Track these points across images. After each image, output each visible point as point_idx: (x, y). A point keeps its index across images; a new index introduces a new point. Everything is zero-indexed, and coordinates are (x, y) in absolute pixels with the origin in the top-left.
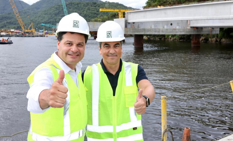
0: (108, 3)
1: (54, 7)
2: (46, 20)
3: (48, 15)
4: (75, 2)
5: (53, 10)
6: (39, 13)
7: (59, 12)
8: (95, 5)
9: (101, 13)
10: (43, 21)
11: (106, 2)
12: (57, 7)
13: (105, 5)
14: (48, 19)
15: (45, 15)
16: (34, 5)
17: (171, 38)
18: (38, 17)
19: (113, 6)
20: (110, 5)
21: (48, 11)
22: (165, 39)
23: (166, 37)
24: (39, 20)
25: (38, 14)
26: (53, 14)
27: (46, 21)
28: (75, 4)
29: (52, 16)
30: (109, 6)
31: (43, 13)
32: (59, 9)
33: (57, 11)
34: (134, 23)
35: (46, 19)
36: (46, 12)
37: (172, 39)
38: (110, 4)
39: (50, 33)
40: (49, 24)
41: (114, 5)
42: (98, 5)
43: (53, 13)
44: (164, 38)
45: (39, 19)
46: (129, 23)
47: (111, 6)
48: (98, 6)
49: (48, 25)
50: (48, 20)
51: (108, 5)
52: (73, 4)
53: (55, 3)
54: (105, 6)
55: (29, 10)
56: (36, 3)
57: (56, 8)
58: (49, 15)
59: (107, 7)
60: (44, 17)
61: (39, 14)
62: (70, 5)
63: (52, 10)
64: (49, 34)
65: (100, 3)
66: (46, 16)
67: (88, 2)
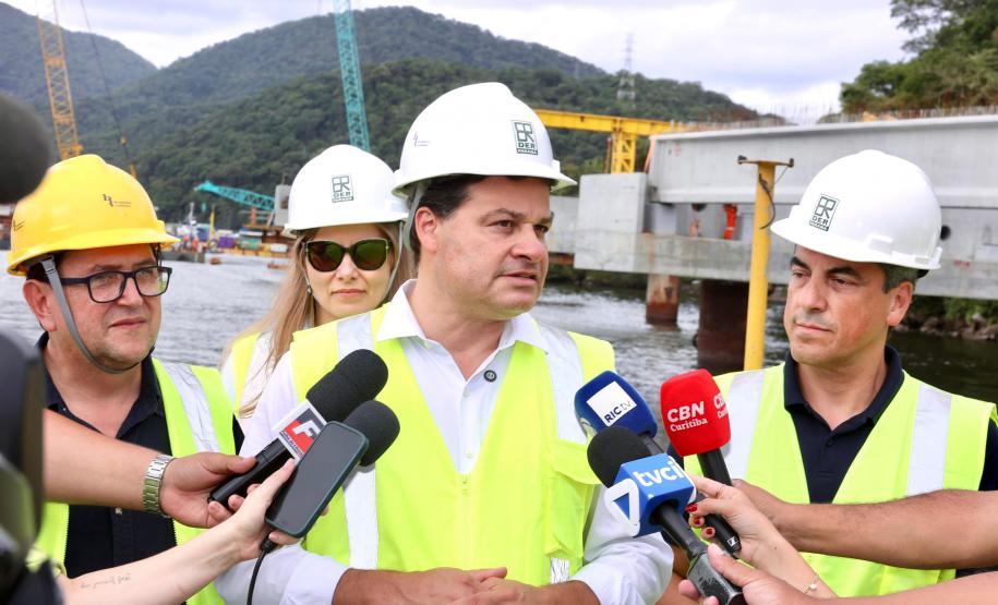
0: (632, 83)
1: (297, 88)
2: (244, 164)
3: (256, 131)
4: (427, 66)
5: (291, 103)
6: (206, 116)
7: (327, 118)
8: (551, 92)
9: (588, 141)
10: (222, 170)
11: (623, 74)
12: (321, 86)
13: (615, 92)
14: (254, 157)
15: (240, 133)
16: (181, 66)
17: (978, 326)
18: (196, 145)
19: (665, 103)
20: (642, 97)
21: (257, 109)
22: (940, 326)
23: (949, 316)
24: (202, 160)
25: (196, 121)
26: (291, 129)
27: (239, 168)
28: (427, 75)
29: (282, 142)
30: (637, 99)
31: (227, 118)
32: (329, 101)
33: (318, 112)
34: (699, 207)
35: (245, 159)
36: (247, 117)
37: (984, 331)
38: (644, 92)
39: (245, 243)
40: (259, 187)
41: (670, 99)
42: (570, 91)
43: (290, 120)
44: (934, 320)
45: (197, 153)
46: (669, 206)
47: (649, 100)
48: (567, 97)
49: (240, 196)
50: (257, 165)
51: (633, 94)
52: (415, 78)
53: (306, 61)
54: (615, 98)
55: (149, 95)
56: (196, 56)
57: (311, 95)
58: (261, 136)
59: (624, 107)
60: (232, 142)
61: (201, 123)
62: (399, 85)
63: (283, 103)
64: (239, 247)
65: (585, 82)
66: (243, 139)
67: (512, 70)
